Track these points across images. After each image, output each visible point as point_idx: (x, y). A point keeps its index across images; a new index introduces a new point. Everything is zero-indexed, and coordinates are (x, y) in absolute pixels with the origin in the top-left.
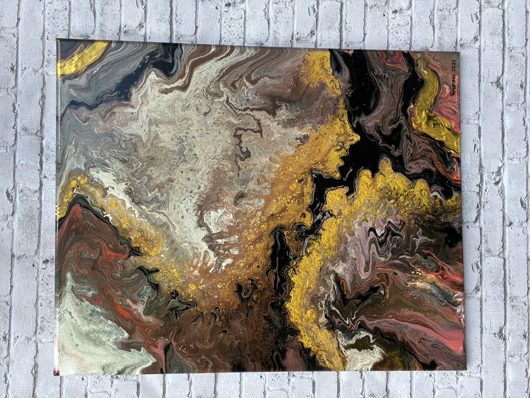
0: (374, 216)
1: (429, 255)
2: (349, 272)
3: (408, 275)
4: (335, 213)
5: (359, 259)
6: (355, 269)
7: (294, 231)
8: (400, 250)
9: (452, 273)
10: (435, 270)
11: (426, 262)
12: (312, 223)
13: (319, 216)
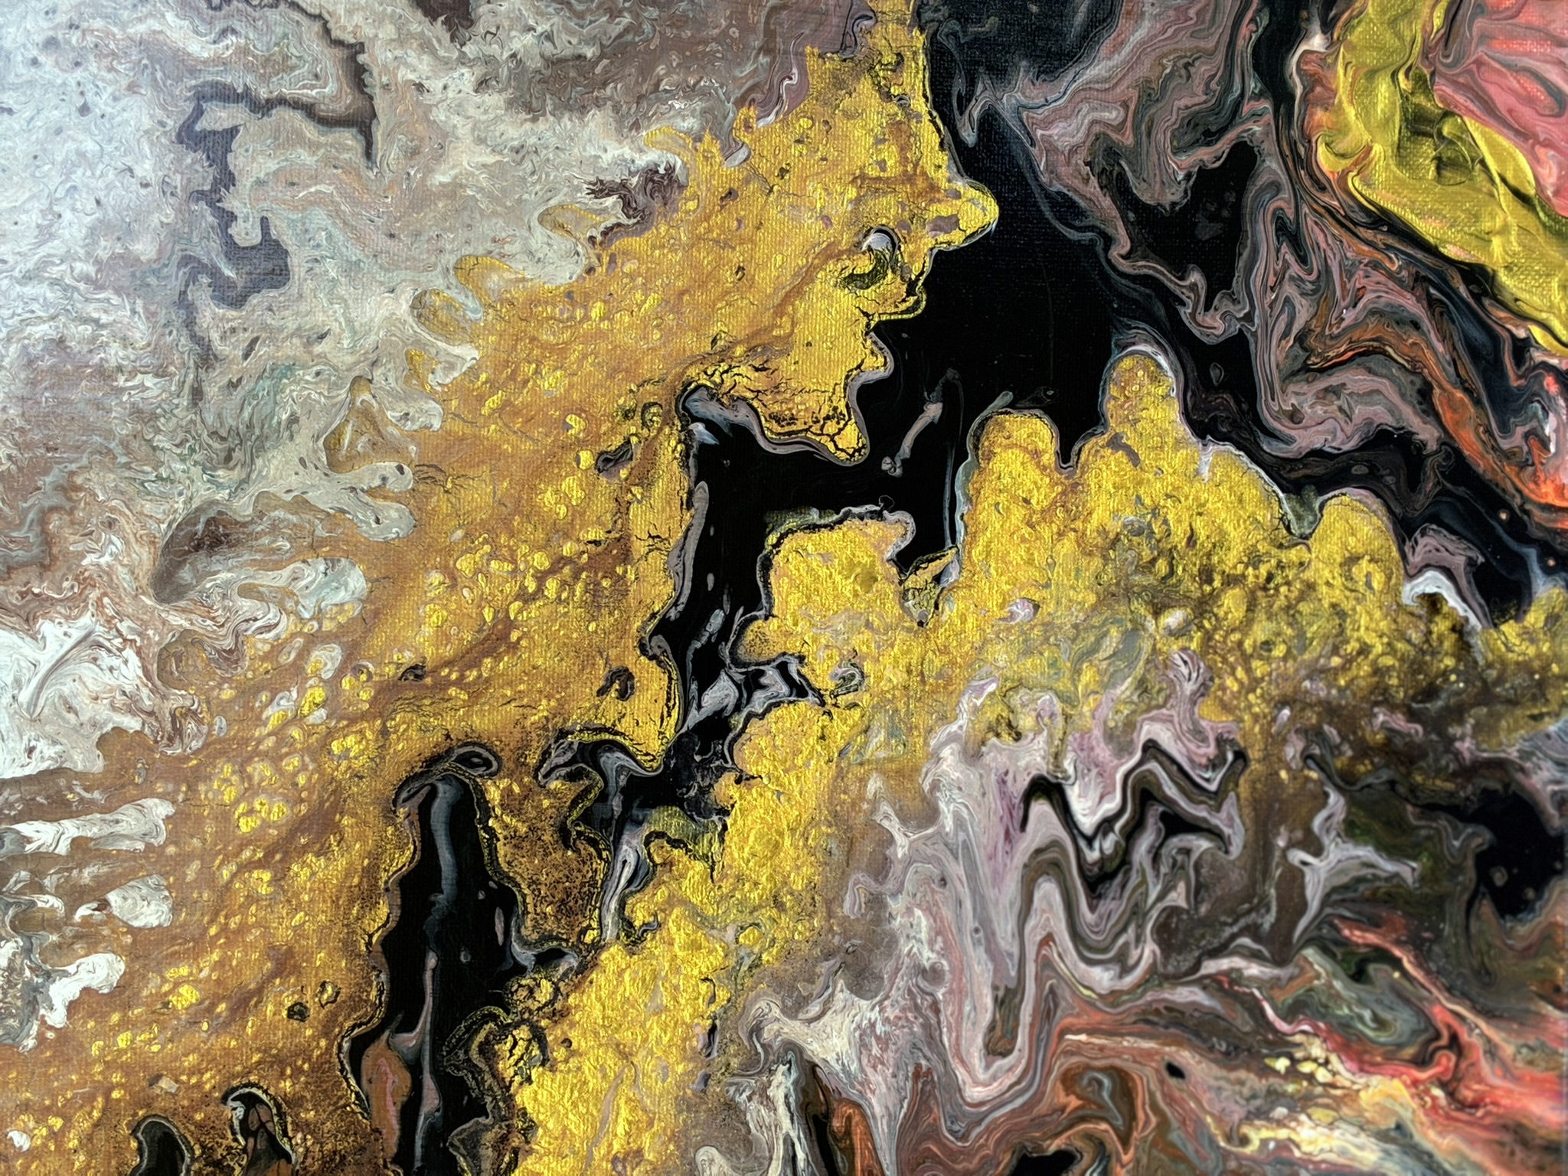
0: (1058, 707)
1: (1382, 956)
2: (890, 1056)
3: (1253, 1081)
4: (822, 674)
5: (959, 971)
6: (932, 1037)
7: (555, 784)
8: (1210, 923)
9: (1507, 1072)
10: (1409, 1052)
11: (1361, 1003)
12: (670, 733)
13: (721, 693)
